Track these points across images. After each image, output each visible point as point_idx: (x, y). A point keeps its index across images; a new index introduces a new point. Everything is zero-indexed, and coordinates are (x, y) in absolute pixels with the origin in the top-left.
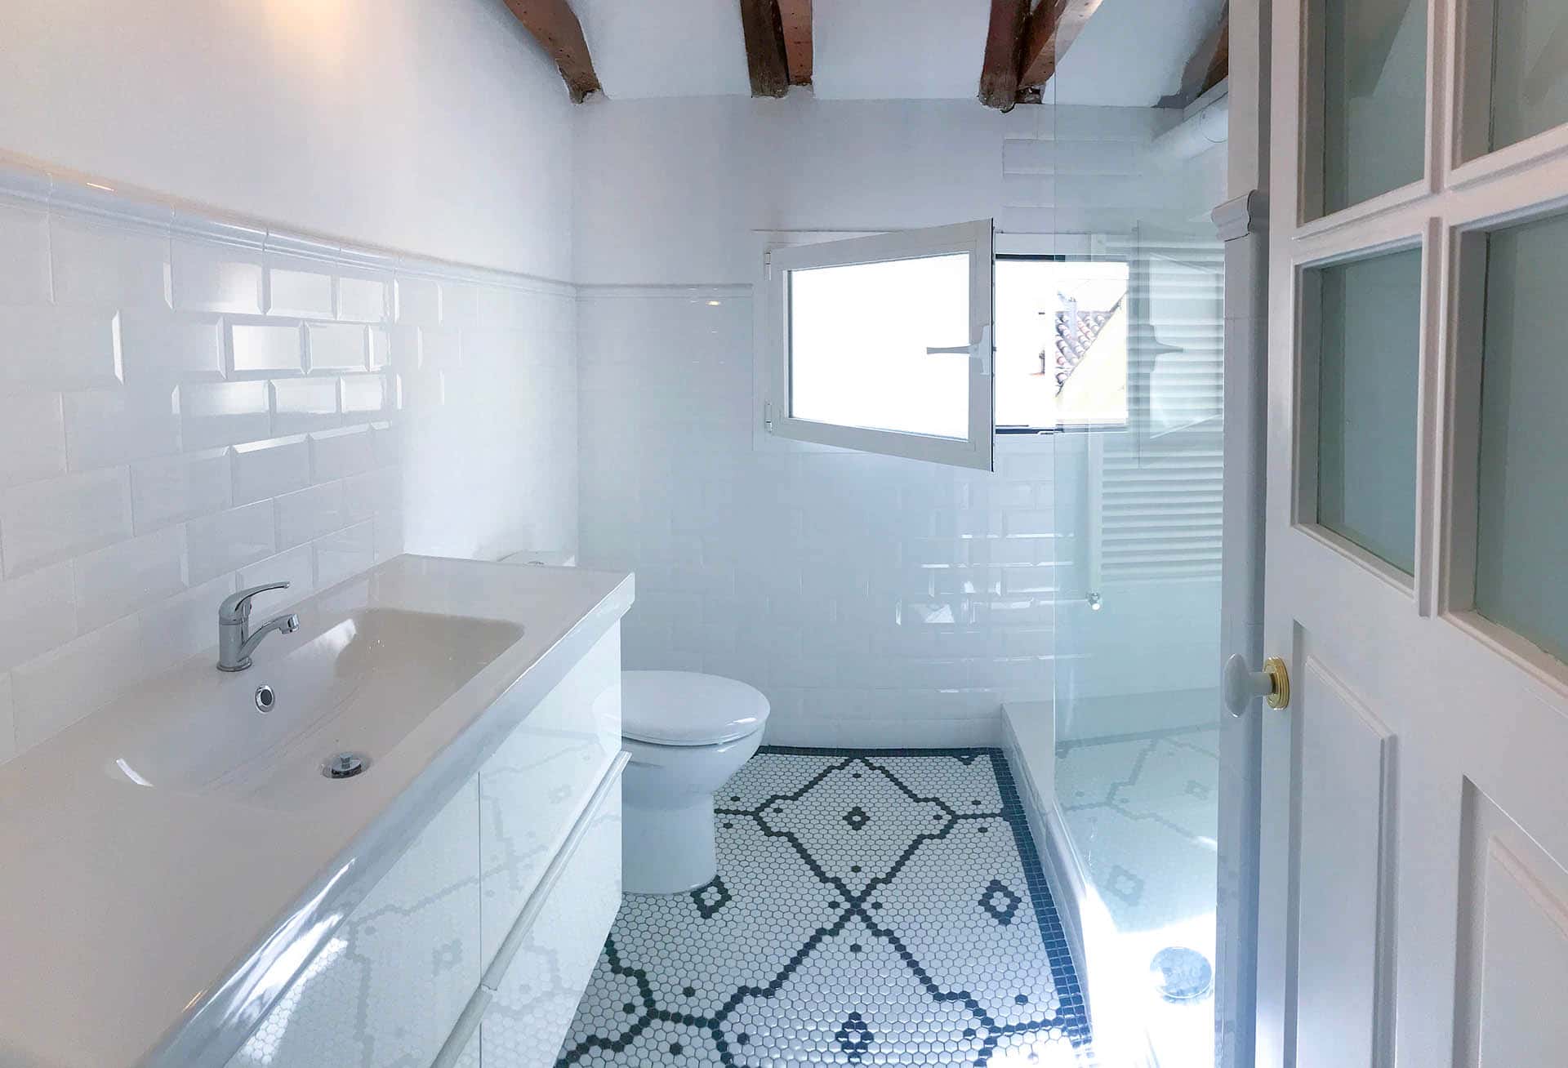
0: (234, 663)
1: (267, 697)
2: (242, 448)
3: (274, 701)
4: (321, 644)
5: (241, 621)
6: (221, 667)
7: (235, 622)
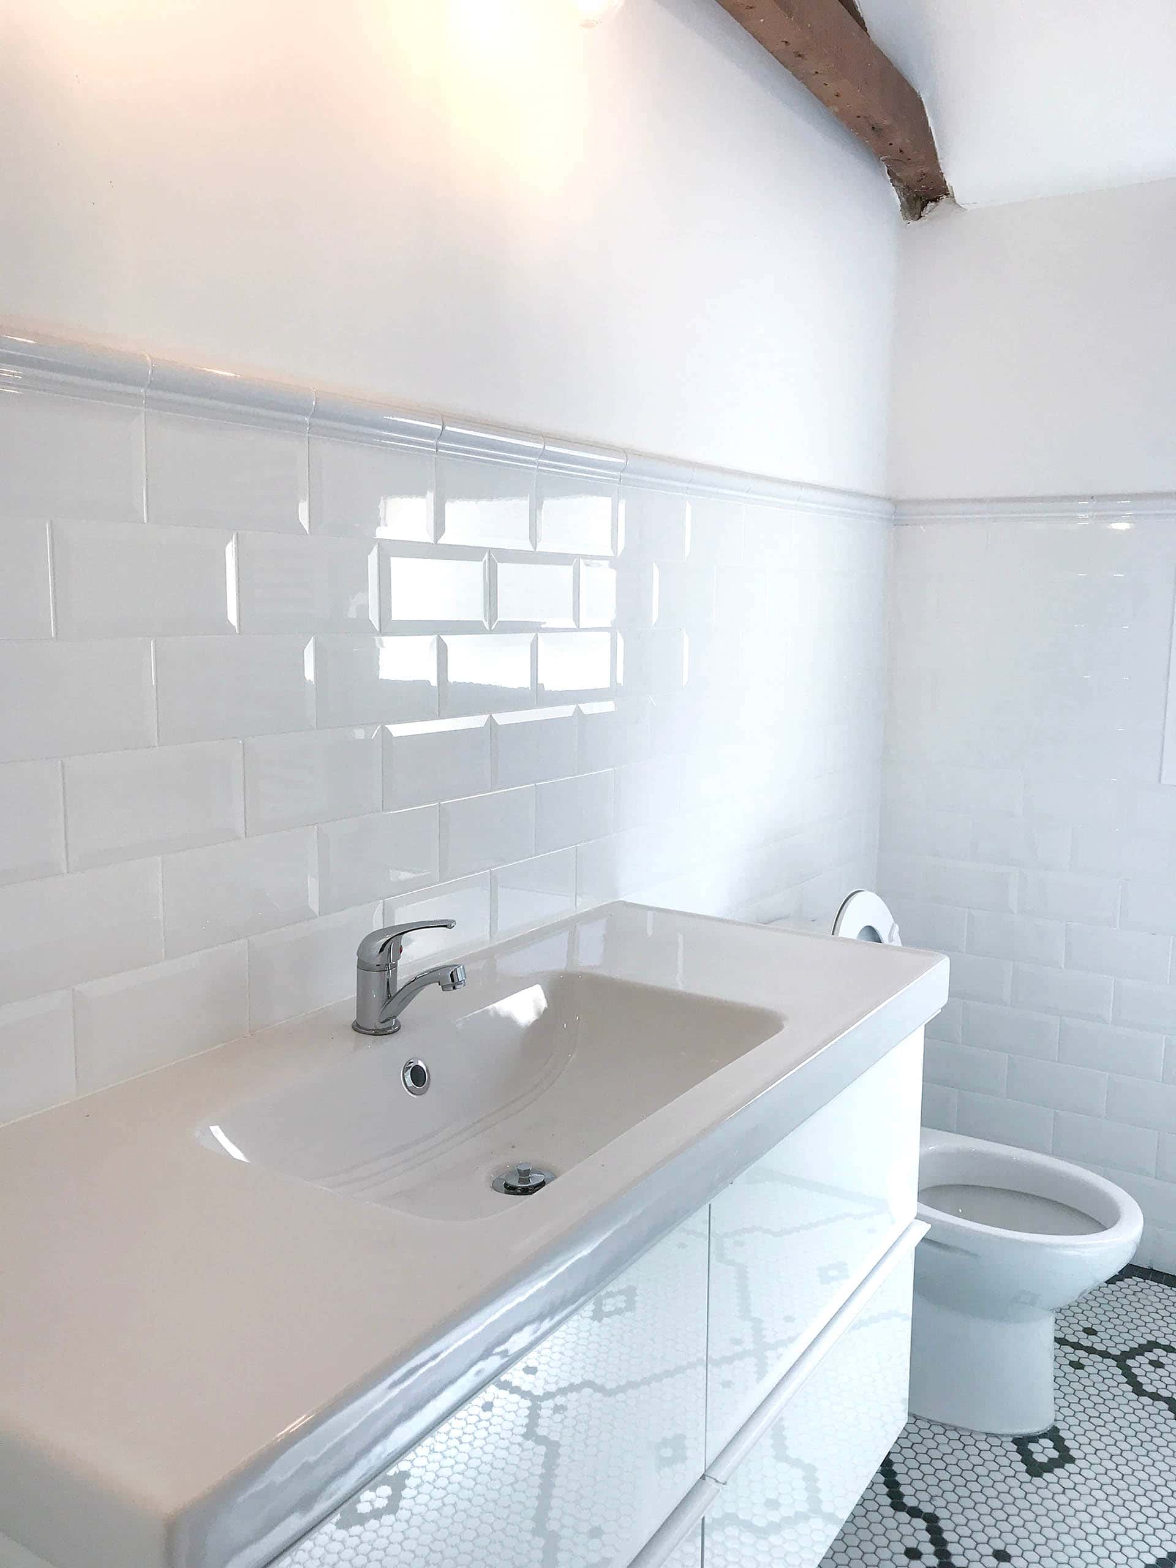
0: (374, 1023)
1: (419, 1076)
2: (398, 730)
3: (429, 1084)
4: (496, 1014)
5: (388, 968)
6: (357, 1028)
7: (378, 968)
